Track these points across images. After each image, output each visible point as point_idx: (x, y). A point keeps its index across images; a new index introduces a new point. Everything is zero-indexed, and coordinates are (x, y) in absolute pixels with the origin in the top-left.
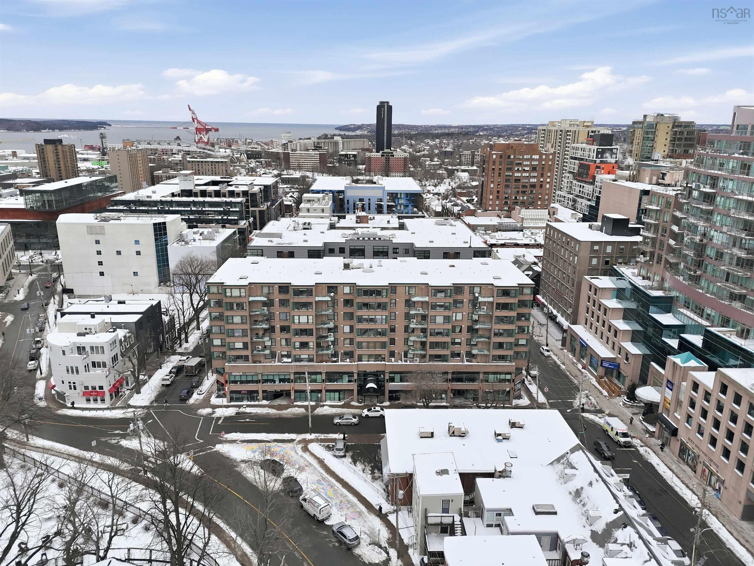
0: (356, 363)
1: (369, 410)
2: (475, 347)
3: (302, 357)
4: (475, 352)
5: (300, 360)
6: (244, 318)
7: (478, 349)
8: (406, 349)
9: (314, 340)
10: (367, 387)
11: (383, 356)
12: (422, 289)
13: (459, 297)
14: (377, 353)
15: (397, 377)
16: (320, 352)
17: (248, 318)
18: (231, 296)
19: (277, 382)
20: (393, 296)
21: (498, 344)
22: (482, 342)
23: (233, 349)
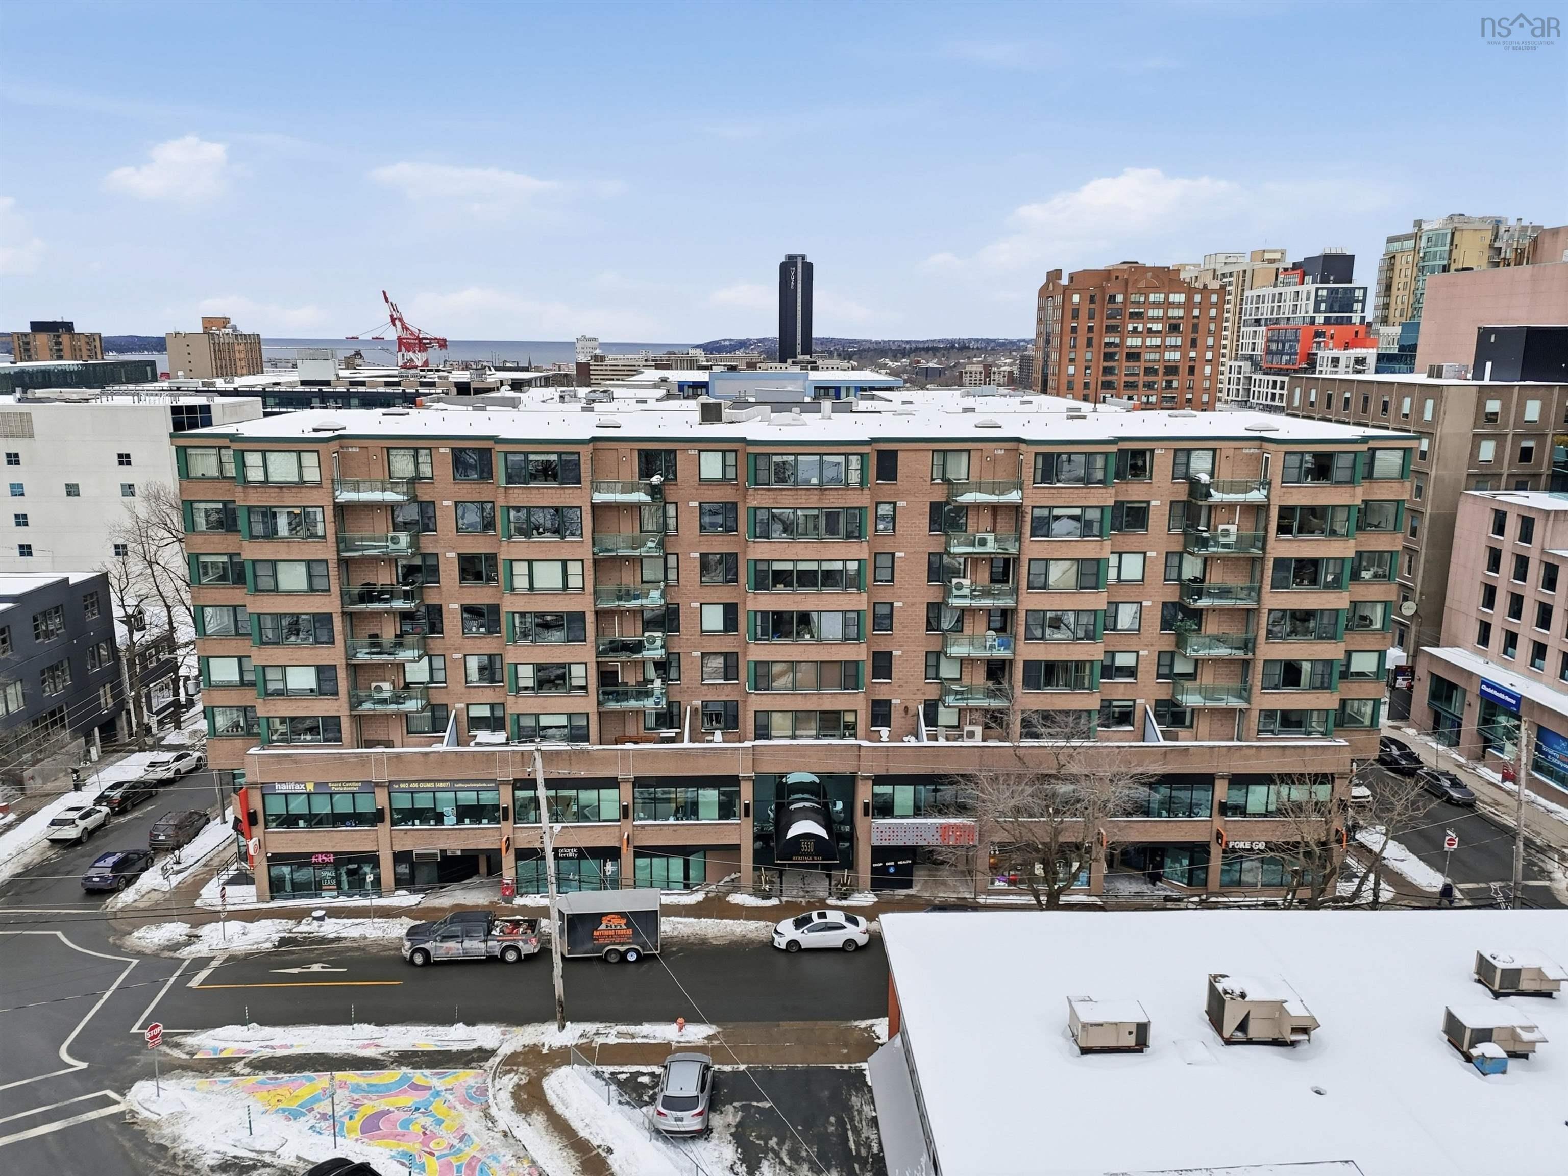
0: (748, 744)
1: (799, 924)
2: (1188, 684)
3: (544, 721)
4: (1191, 700)
5: (539, 732)
6: (319, 570)
7: (1201, 691)
8: (932, 693)
9: (591, 659)
10: (791, 834)
11: (850, 718)
12: (995, 460)
13: (1134, 492)
14: (828, 704)
15: (904, 796)
16: (613, 706)
17: (333, 572)
18: (267, 481)
19: (450, 820)
20: (886, 489)
21: (1278, 670)
22: (1217, 661)
23: (279, 693)
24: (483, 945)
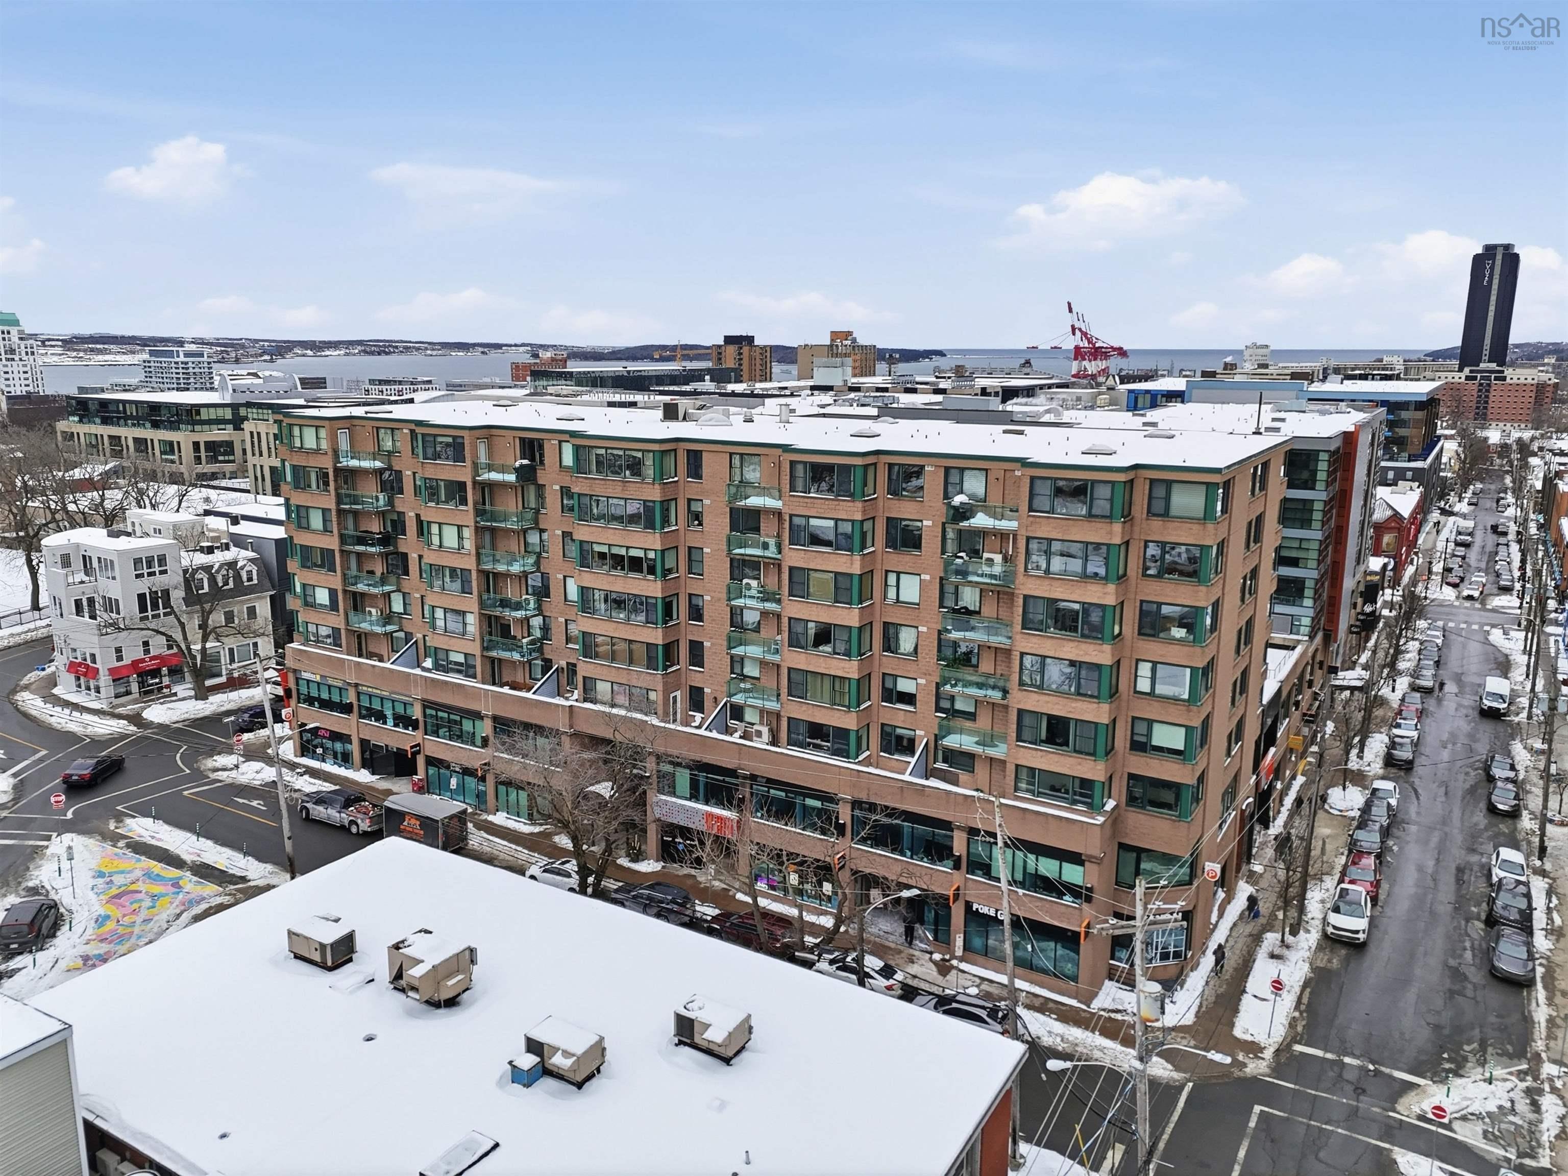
3: (451, 656)
4: (962, 742)
5: (449, 666)
6: (328, 516)
7: (978, 734)
10: (590, 790)
11: (653, 696)
13: (906, 509)
14: (634, 680)
15: (683, 778)
16: (491, 652)
17: (334, 519)
18: (302, 448)
19: (390, 723)
20: (695, 486)
22: (994, 704)
23: (312, 605)
24: (338, 815)
